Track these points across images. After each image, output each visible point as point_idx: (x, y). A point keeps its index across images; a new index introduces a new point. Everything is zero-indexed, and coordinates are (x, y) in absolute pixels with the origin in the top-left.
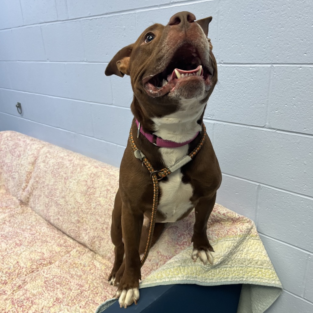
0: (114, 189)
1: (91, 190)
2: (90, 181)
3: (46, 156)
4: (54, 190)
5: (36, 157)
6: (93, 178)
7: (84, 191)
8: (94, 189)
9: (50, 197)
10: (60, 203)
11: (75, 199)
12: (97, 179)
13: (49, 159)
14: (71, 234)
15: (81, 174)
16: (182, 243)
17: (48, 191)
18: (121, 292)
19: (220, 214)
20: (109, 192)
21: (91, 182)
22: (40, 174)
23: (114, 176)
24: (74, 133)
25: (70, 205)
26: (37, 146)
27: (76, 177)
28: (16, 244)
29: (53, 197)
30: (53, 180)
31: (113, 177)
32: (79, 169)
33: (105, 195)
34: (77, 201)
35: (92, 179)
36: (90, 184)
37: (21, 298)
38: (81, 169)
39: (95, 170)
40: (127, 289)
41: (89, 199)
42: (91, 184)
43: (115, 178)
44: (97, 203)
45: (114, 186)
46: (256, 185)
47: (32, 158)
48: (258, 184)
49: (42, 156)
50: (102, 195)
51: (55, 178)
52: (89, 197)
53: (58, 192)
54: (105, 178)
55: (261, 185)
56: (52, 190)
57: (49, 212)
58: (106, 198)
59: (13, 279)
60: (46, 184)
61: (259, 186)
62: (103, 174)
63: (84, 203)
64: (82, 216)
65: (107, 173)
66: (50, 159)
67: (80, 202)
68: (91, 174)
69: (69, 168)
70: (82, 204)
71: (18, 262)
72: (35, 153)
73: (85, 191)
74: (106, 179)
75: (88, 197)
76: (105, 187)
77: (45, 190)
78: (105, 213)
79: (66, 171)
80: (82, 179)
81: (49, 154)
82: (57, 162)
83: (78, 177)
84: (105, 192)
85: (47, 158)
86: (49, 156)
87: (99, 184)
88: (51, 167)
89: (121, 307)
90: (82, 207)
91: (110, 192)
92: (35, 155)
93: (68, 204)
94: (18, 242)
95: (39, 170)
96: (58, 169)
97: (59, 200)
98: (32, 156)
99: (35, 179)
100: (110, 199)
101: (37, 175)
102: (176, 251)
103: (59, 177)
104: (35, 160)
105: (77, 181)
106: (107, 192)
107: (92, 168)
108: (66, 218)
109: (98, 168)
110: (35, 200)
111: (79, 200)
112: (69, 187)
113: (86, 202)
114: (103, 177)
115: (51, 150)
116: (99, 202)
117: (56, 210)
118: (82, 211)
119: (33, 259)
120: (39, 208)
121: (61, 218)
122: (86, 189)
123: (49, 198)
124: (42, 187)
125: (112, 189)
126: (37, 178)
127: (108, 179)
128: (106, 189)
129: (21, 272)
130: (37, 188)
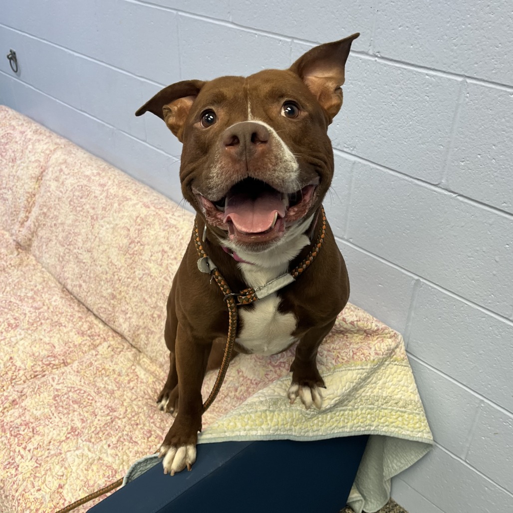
0: (175, 252)
1: (135, 247)
2: (135, 231)
3: (61, 170)
4: (73, 235)
5: (43, 167)
6: (139, 225)
7: (124, 247)
8: (141, 245)
9: (66, 246)
10: (82, 260)
11: (109, 258)
12: (147, 229)
13: (65, 177)
14: (101, 315)
15: (120, 215)
16: (277, 363)
17: (64, 234)
18: (169, 448)
19: (345, 322)
20: (165, 256)
21: (137, 231)
22: (49, 202)
23: (176, 228)
24: (111, 127)
25: (101, 266)
26: (45, 147)
27: (111, 219)
28: (9, 325)
29: (71, 248)
30: (71, 216)
31: (174, 229)
32: (116, 205)
33: (159, 260)
34: (111, 262)
35: (138, 227)
36: (135, 236)
37: (15, 421)
38: (119, 205)
39: (144, 212)
40: (176, 446)
41: (131, 261)
42: (137, 235)
43: (178, 231)
44: (144, 271)
45: (175, 247)
46: (413, 279)
47: (36, 167)
48: (417, 278)
49: (54, 168)
50: (153, 258)
51: (75, 213)
52: (133, 258)
53: (80, 240)
54: (160, 228)
55: (422, 280)
56: (70, 233)
57: (65, 272)
58: (161, 265)
59: (3, 386)
60: (59, 221)
61: (418, 280)
62: (156, 222)
63: (123, 268)
64: (120, 289)
65: (165, 220)
66: (68, 177)
67: (116, 264)
68: (137, 217)
69: (99, 199)
70: (120, 269)
71: (11, 358)
72: (42, 160)
73: (126, 247)
74: (162, 230)
75: (131, 258)
76: (159, 245)
77: (58, 231)
78: (158, 291)
79: (94, 204)
80: (121, 224)
81: (66, 167)
82: (79, 184)
83: (114, 220)
84: (160, 254)
85: (62, 173)
86: (66, 171)
87: (149, 237)
88: (68, 192)
89: (165, 472)
90: (119, 274)
91: (168, 256)
92: (41, 164)
93: (97, 263)
94: (12, 321)
95: (49, 194)
96: (81, 198)
97: (81, 254)
98: (37, 164)
99: (41, 210)
100: (167, 268)
101: (45, 202)
102: (267, 374)
103: (82, 213)
104: (42, 173)
105: (112, 226)
106: (163, 256)
107: (138, 206)
108: (93, 287)
109: (149, 207)
110: (42, 245)
111: (116, 260)
112: (98, 234)
113: (126, 266)
114: (157, 226)
115: (70, 160)
116: (147, 269)
117: (77, 270)
118: (120, 280)
119: (37, 354)
120: (48, 261)
121: (84, 284)
122: (128, 244)
123: (64, 246)
124: (53, 225)
125: (171, 251)
126: (45, 207)
127: (165, 232)
128: (160, 249)
129: (16, 376)
130: (44, 225)
